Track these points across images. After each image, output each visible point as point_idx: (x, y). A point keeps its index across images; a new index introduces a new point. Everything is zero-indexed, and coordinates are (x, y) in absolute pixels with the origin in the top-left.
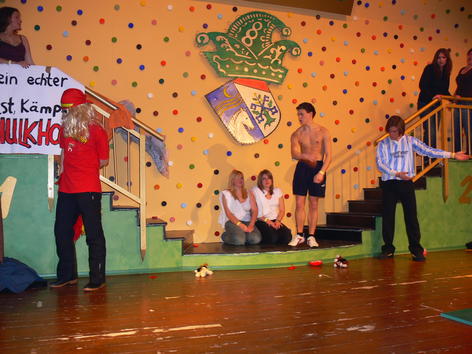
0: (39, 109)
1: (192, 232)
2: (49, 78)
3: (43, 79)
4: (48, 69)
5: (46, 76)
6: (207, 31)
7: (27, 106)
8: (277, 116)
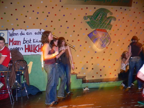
0: (38, 42)
1: (85, 76)
2: (41, 32)
3: (39, 33)
4: (40, 30)
5: (40, 32)
6: (87, 15)
7: (35, 41)
8: (110, 40)
